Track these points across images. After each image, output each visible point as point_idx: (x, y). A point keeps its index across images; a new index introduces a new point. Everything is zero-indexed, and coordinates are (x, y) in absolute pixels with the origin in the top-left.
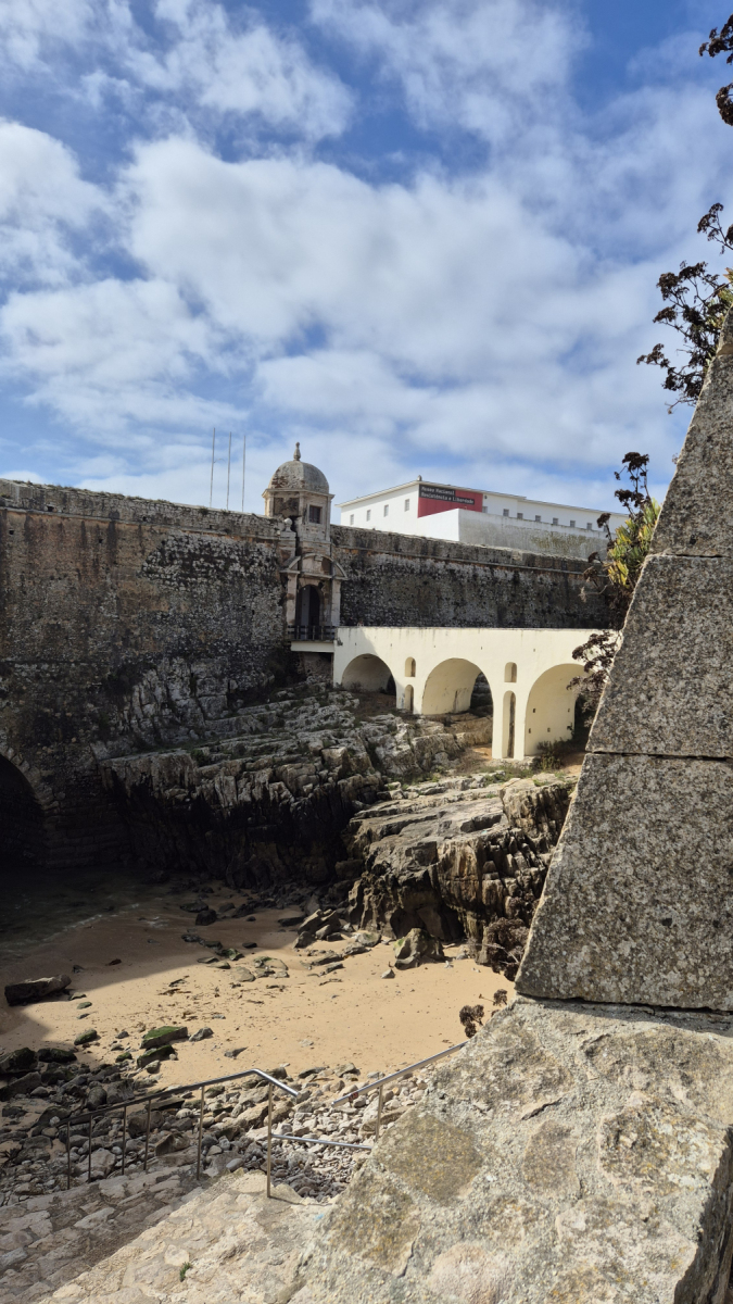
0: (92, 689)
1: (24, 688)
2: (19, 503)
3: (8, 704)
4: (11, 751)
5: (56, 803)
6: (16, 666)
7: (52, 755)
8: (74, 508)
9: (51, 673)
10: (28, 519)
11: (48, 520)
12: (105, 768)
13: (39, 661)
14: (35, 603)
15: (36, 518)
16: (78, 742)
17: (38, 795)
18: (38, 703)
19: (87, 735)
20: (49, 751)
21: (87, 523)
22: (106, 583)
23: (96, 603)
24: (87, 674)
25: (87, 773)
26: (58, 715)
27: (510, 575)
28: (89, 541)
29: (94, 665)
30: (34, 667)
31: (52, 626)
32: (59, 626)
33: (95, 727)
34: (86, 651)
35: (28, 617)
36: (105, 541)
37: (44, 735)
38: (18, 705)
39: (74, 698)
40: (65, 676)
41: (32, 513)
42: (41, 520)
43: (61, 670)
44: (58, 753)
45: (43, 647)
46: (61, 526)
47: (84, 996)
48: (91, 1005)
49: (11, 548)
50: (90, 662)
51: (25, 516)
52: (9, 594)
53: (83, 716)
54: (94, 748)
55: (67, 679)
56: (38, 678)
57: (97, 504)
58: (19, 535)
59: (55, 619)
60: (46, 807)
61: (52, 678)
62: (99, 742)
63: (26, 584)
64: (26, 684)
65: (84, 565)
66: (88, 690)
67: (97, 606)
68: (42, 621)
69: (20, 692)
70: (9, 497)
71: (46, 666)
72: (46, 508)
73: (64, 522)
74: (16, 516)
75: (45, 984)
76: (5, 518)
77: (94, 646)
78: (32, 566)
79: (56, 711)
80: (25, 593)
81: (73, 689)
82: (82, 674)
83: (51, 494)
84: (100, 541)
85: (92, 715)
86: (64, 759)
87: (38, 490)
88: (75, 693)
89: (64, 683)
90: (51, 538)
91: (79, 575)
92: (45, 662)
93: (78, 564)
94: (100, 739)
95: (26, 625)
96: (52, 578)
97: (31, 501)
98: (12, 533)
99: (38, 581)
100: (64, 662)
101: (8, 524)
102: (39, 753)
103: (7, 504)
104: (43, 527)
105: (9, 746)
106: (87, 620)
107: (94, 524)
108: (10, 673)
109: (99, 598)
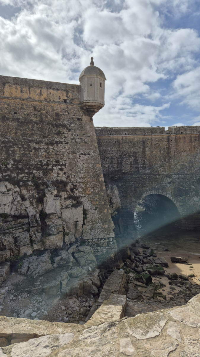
0: (193, 182)
1: (175, 181)
2: (174, 132)
3: (171, 185)
4: (172, 198)
5: (184, 212)
6: (173, 175)
7: (182, 199)
8: (188, 132)
9: (182, 177)
10: (176, 136)
11: (181, 136)
12: (197, 204)
13: (179, 174)
14: (178, 159)
15: (178, 136)
16: (189, 196)
17: (179, 210)
18: (178, 185)
19: (192, 194)
21: (192, 135)
22: (197, 152)
23: (195, 158)
24: (192, 178)
25: (192, 205)
26: (184, 189)
28: (193, 140)
29: (194, 175)
30: (177, 176)
31: (182, 165)
32: (184, 165)
33: (194, 193)
34: (192, 171)
35: (176, 163)
36: (197, 140)
37: (180, 194)
38: (173, 186)
39: (188, 184)
40: (186, 178)
43: (184, 176)
44: (184, 199)
45: (180, 171)
46: (185, 137)
47: (191, 265)
48: (193, 267)
49: (171, 145)
52: (171, 157)
53: (191, 189)
54: (194, 198)
56: (178, 179)
57: (195, 129)
58: (174, 141)
59: (183, 163)
60: (181, 213)
61: (182, 179)
63: (175, 154)
65: (191, 147)
68: (179, 164)
70: (171, 131)
71: (180, 176)
72: (181, 133)
74: (173, 136)
75: (181, 259)
76: (170, 137)
77: (194, 170)
78: (177, 149)
80: (175, 156)
81: (188, 182)
82: (190, 178)
83: (182, 129)
85: (193, 189)
86: (186, 201)
87: (179, 128)
89: (185, 180)
90: (182, 141)
91: (190, 150)
93: (189, 147)
94: (196, 196)
95: (175, 165)
96: (182, 152)
97: (177, 131)
98: (172, 141)
99: (178, 153)
100: (185, 174)
102: (179, 199)
103: (171, 133)
104: (180, 138)
105: (171, 196)
106: (192, 162)
107: (194, 135)
108: (171, 177)
109: (195, 156)
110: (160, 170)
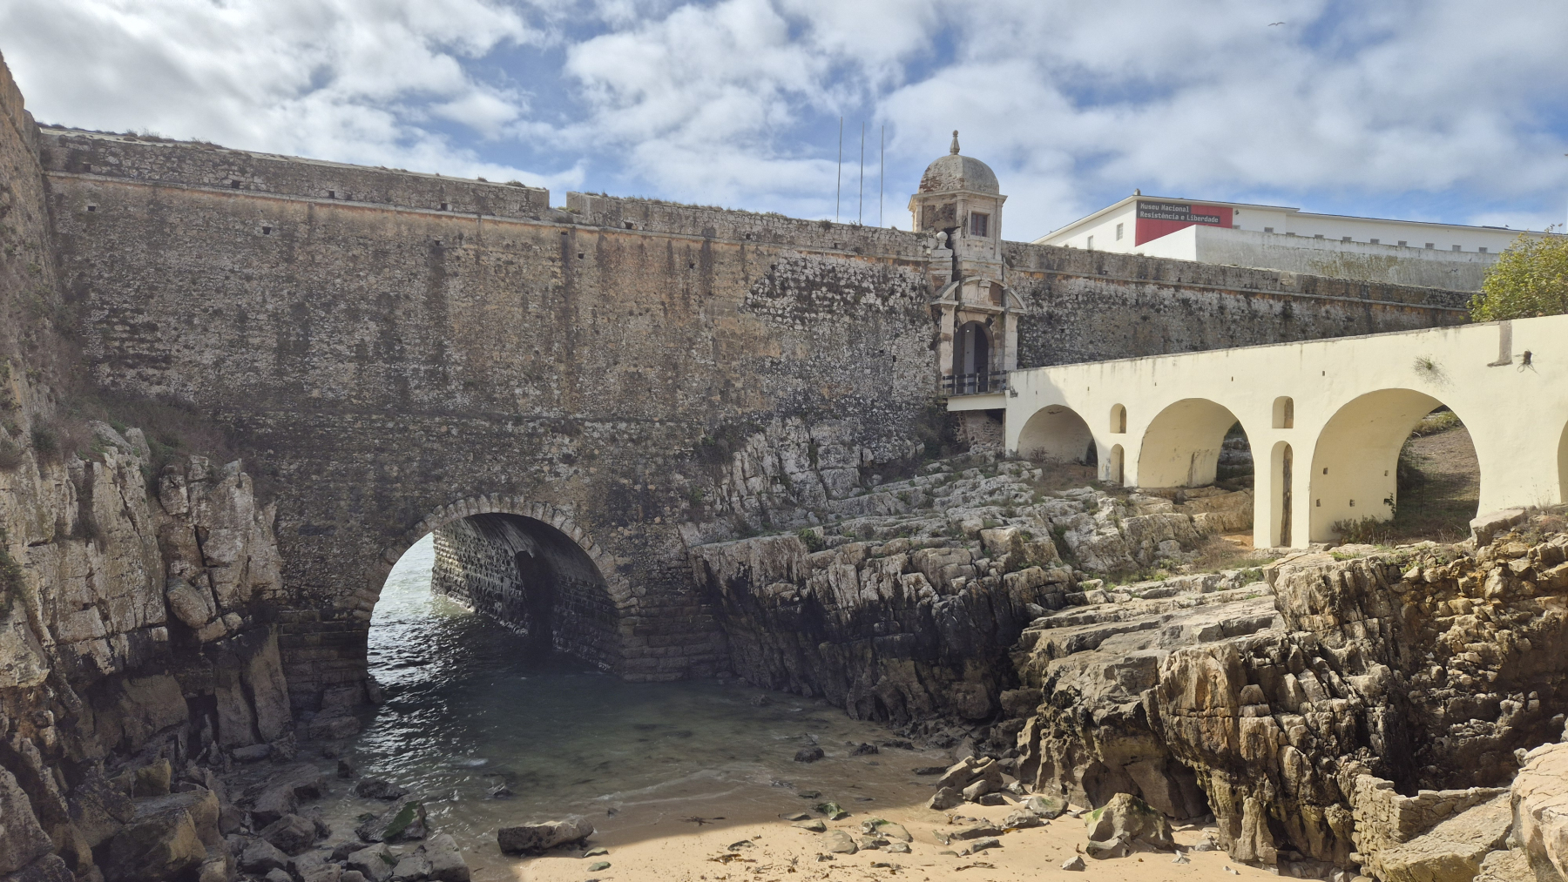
0: (682, 456)
1: (596, 452)
2: (590, 219)
3: (576, 472)
4: (578, 531)
5: (634, 601)
6: (587, 424)
7: (630, 538)
8: (658, 225)
9: (630, 434)
10: (602, 239)
11: (626, 241)
12: (696, 557)
13: (614, 419)
14: (610, 346)
15: (611, 237)
16: (663, 522)
17: (612, 589)
18: (613, 471)
19: (674, 514)
20: (627, 533)
21: (674, 244)
22: (698, 320)
23: (687, 345)
24: (675, 437)
25: (675, 563)
26: (638, 487)
27: (1278, 307)
28: (677, 266)
29: (684, 425)
30: (609, 426)
31: (632, 375)
32: (640, 375)
33: (684, 505)
34: (674, 407)
35: (602, 363)
36: (696, 266)
37: (619, 512)
38: (588, 474)
39: (658, 466)
40: (647, 438)
41: (605, 231)
42: (617, 240)
43: (642, 431)
44: (637, 537)
45: (621, 402)
46: (641, 246)
47: (606, 853)
48: (609, 865)
49: (580, 275)
50: (679, 421)
51: (597, 235)
52: (578, 334)
53: (669, 490)
54: (683, 532)
55: (649, 443)
56: (613, 440)
57: (687, 218)
58: (590, 259)
59: (635, 366)
60: (621, 605)
61: (632, 440)
62: (690, 524)
63: (599, 321)
64: (598, 447)
65: (671, 296)
66: (676, 457)
67: (688, 350)
68: (618, 368)
69: (592, 457)
70: (579, 213)
71: (623, 426)
72: (623, 225)
73: (646, 243)
74: (586, 236)
75: (551, 831)
76: (573, 238)
77: (684, 401)
78: (606, 298)
79: (635, 483)
80: (597, 332)
81: (657, 455)
82: (668, 436)
83: (629, 206)
84: (692, 266)
85: (680, 489)
86: (646, 544)
87: (613, 203)
88: (660, 461)
89: (646, 447)
90: (629, 263)
91: (665, 310)
92: (621, 419)
93: (663, 296)
94: (691, 520)
95: (599, 373)
96: (631, 313)
97: (605, 216)
98: (581, 256)
99: (613, 317)
100: (646, 421)
101: (577, 245)
102: (613, 535)
103: (575, 220)
104: (619, 249)
105: (576, 524)
106: (675, 367)
107: (683, 244)
108: (579, 432)
109: (689, 339)
110: (525, 395)
